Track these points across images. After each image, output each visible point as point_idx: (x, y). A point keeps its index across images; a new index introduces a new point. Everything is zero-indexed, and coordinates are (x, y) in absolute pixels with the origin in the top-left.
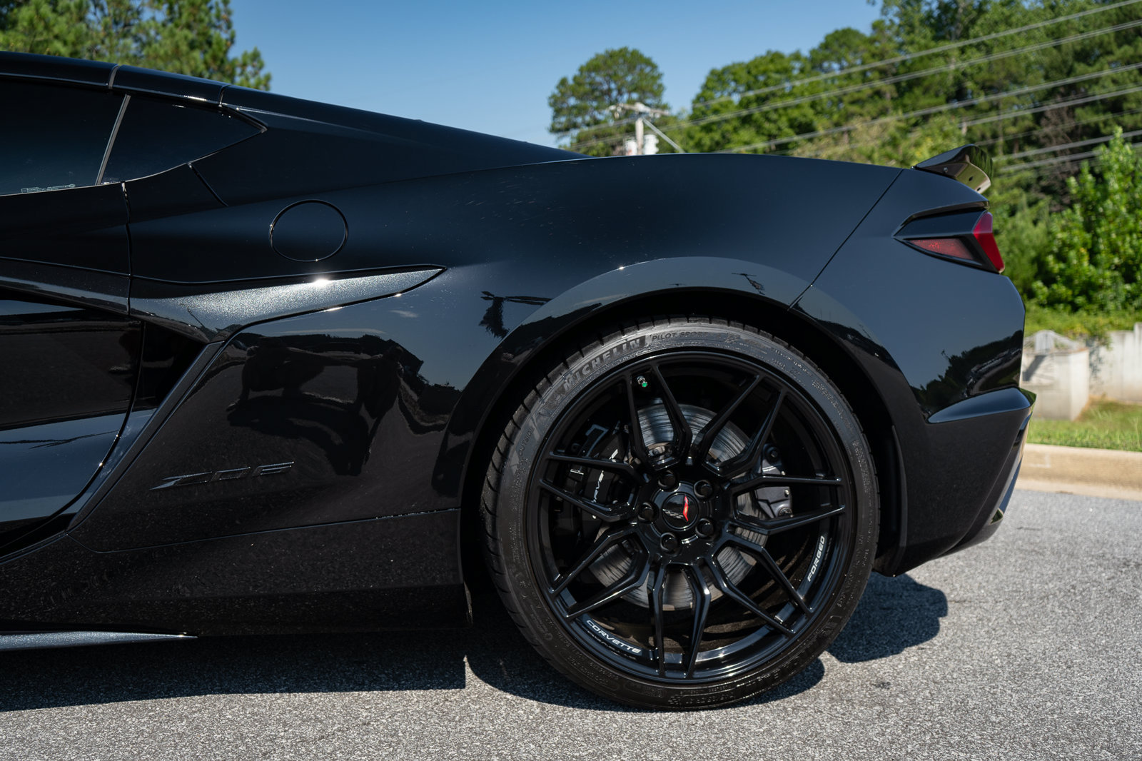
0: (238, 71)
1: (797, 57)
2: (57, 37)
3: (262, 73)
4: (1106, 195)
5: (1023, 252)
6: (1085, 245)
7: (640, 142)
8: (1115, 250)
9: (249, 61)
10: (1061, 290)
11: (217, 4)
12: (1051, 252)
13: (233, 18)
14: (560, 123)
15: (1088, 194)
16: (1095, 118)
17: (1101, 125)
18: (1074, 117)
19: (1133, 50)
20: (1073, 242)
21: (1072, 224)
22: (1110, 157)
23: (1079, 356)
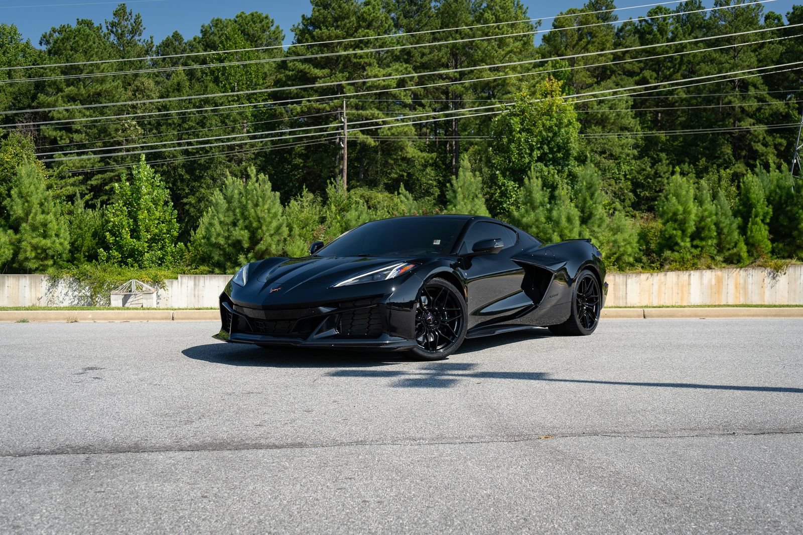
4: (140, 196)
6: (129, 226)
10: (115, 254)
12: (107, 230)
15: (127, 194)
16: (54, 133)
17: (59, 139)
18: (39, 130)
19: (77, 90)
20: (122, 224)
21: (119, 213)
22: (139, 172)
23: (155, 295)
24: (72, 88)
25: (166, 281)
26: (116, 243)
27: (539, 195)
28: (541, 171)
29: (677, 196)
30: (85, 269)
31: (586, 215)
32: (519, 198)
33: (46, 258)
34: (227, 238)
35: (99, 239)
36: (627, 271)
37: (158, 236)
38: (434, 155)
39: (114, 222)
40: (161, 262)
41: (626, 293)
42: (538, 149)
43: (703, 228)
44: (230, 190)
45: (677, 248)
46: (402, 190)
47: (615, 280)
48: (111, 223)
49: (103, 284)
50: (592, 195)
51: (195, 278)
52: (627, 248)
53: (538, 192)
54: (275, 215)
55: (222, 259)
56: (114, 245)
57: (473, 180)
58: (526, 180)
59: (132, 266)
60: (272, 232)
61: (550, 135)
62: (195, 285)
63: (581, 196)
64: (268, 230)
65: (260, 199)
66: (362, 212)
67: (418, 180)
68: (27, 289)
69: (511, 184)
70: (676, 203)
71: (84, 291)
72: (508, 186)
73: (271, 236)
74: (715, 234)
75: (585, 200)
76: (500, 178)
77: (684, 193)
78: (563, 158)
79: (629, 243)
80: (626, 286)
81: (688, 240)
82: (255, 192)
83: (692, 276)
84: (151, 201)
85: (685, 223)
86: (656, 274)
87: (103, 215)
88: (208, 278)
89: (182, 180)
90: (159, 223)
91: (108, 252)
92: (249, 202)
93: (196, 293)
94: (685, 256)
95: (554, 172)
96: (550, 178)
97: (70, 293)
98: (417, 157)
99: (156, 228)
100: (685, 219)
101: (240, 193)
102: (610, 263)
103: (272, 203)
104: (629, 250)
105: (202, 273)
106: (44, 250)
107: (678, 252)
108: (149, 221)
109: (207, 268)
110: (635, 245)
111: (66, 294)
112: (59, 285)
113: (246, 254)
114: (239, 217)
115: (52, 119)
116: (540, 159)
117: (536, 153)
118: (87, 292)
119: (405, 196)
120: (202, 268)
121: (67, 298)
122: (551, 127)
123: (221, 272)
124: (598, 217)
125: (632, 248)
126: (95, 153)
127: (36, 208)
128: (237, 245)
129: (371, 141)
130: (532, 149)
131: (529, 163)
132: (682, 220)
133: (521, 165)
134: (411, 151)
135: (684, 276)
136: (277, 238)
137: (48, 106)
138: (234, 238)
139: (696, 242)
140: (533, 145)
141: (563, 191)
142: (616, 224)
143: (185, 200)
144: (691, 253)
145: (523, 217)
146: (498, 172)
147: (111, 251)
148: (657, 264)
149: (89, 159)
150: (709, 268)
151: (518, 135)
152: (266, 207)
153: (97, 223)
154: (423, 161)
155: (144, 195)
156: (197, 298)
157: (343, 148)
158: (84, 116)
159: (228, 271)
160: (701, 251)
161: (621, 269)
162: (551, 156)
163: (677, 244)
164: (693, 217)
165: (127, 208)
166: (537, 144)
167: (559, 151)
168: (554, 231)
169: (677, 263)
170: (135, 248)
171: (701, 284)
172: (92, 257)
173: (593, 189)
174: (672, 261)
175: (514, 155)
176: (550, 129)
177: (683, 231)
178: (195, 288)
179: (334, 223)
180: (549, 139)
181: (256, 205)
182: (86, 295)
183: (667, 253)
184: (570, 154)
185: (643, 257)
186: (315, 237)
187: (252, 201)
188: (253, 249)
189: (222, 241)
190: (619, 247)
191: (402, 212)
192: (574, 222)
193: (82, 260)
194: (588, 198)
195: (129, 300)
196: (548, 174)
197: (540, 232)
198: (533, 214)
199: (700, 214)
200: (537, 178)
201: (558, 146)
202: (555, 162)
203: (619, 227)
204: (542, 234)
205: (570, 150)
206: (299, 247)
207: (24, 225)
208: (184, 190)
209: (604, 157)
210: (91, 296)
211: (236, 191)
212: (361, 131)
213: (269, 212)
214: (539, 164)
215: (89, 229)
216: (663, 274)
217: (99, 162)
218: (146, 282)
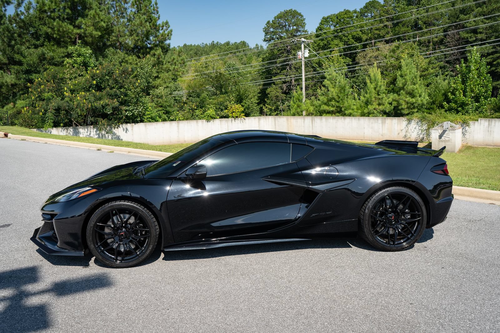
0: (161, 28)
1: (355, 12)
2: (102, 20)
3: (169, 29)
4: (470, 71)
5: (440, 92)
6: (462, 89)
7: (303, 52)
8: (472, 91)
9: (164, 25)
10: (453, 105)
11: (153, 5)
12: (450, 92)
13: (159, 10)
14: (267, 38)
15: (463, 71)
16: (467, 35)
17: (469, 38)
18: (459, 34)
19: (482, 9)
20: (458, 88)
21: (458, 82)
22: (472, 58)
24: (479, 8)
25: (471, 123)
33: (414, 108)
35: (445, 97)
37: (479, 94)
39: (454, 87)
48: (452, 88)
51: (489, 120)
56: (453, 100)
62: (489, 124)
68: (396, 124)
88: (498, 121)
91: (449, 104)
93: (490, 129)
97: (417, 128)
99: (478, 90)
105: (496, 118)
106: (413, 104)
108: (473, 86)
111: (415, 128)
112: (412, 123)
115: (467, 27)
118: (425, 127)
120: (497, 114)
121: (416, 130)
126: (489, 43)
127: (409, 83)
137: (465, 20)
147: (451, 104)
153: (445, 88)
155: (473, 71)
156: (489, 132)
158: (485, 23)
165: (462, 79)
170: (464, 101)
178: (488, 127)
195: (446, 133)
207: (402, 91)
210: (428, 130)
218: (458, 123)
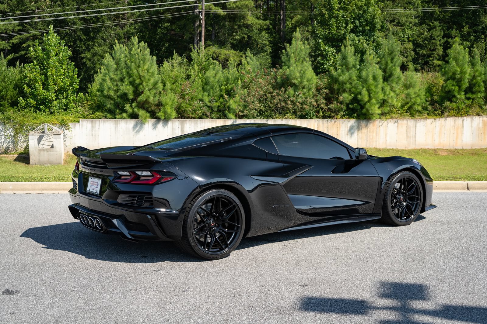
6: (41, 80)
10: (31, 101)
12: (25, 83)
15: (39, 56)
20: (36, 79)
21: (34, 70)
22: (49, 39)
23: (62, 134)
25: (71, 124)
26: (32, 94)
27: (352, 59)
28: (353, 40)
29: (456, 59)
30: (9, 115)
31: (388, 75)
32: (337, 61)
34: (116, 91)
35: (19, 90)
36: (417, 117)
37: (63, 88)
38: (268, 22)
39: (30, 77)
40: (66, 108)
41: (416, 134)
42: (352, 23)
43: (475, 85)
44: (118, 55)
45: (454, 99)
46: (248, 53)
47: (407, 124)
48: (28, 78)
49: (23, 126)
50: (392, 59)
51: (92, 122)
52: (417, 100)
53: (351, 57)
54: (153, 74)
55: (112, 107)
56: (30, 95)
57: (303, 47)
58: (343, 48)
59: (44, 111)
60: (150, 87)
61: (361, 12)
62: (92, 127)
63: (384, 60)
64: (147, 85)
65: (141, 62)
66: (218, 71)
67: (255, 41)
69: (331, 50)
70: (455, 66)
71: (8, 132)
72: (328, 52)
73: (150, 90)
74: (483, 89)
75: (387, 64)
76: (322, 45)
77: (461, 58)
78: (370, 30)
79: (419, 96)
80: (416, 128)
81: (463, 93)
82: (137, 56)
83: (465, 121)
84: (58, 61)
85: (461, 81)
86: (438, 119)
87: (21, 72)
88: (102, 122)
89: (81, 40)
90: (64, 77)
91: (26, 100)
92: (132, 64)
93: (94, 133)
94: (460, 105)
95: (363, 41)
96: (360, 46)
98: (255, 23)
99: (62, 82)
100: (461, 77)
101: (126, 56)
102: (404, 111)
103: (150, 65)
104: (419, 101)
105: (97, 118)
107: (455, 102)
108: (56, 76)
109: (101, 114)
110: (423, 97)
113: (131, 104)
114: (125, 76)
116: (353, 31)
117: (350, 26)
118: (11, 132)
119: (251, 58)
120: (97, 113)
122: (361, 6)
123: (113, 117)
124: (396, 76)
125: (421, 99)
126: (15, 20)
128: (124, 96)
129: (221, 12)
130: (347, 24)
131: (344, 34)
132: (459, 79)
133: (338, 36)
134: (250, 19)
135: (459, 121)
136: (154, 91)
138: (121, 92)
139: (469, 95)
140: (348, 20)
141: (371, 56)
142: (409, 81)
143: (83, 55)
144: (465, 103)
145: (340, 75)
146: (320, 41)
147: (28, 100)
148: (439, 112)
149: (10, 24)
150: (478, 115)
151: (336, 12)
152: (146, 67)
153: (17, 78)
154: (259, 27)
155: (53, 57)
156: (94, 137)
157: (202, 19)
159: (117, 116)
160: (472, 102)
161: (412, 115)
162: (361, 29)
163: (454, 96)
164: (467, 76)
165: (40, 66)
166: (351, 19)
167: (367, 25)
168: (363, 87)
169: (454, 111)
170: (46, 97)
171: (471, 127)
172: (14, 104)
173: (393, 55)
174: (451, 109)
175: (333, 28)
176: (360, 8)
177: (460, 87)
178: (92, 129)
179: (196, 79)
180: (360, 15)
181: (139, 66)
182: (11, 135)
183: (447, 103)
184: (376, 27)
185: (429, 106)
186: (182, 90)
187: (135, 63)
188: (136, 99)
189: (112, 93)
190: (411, 98)
191: (248, 71)
192: (378, 80)
193: (7, 106)
194: (389, 62)
195: (43, 139)
196: (359, 42)
197: (352, 88)
198: (347, 74)
199: (472, 74)
200: (351, 46)
201: (366, 20)
202: (363, 32)
203: (411, 83)
204: (353, 89)
205: (375, 24)
206: (170, 98)
208: (82, 47)
209: (393, 25)
210: (14, 136)
211: (123, 55)
212: (213, 4)
213: (148, 72)
214: (352, 35)
215: (11, 82)
216: (444, 119)
217: (18, 26)
218: (55, 125)
